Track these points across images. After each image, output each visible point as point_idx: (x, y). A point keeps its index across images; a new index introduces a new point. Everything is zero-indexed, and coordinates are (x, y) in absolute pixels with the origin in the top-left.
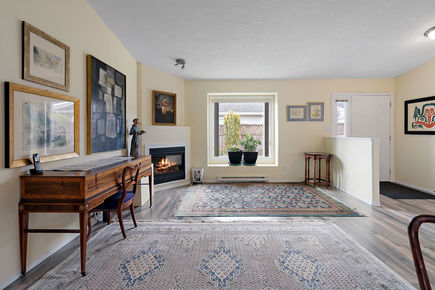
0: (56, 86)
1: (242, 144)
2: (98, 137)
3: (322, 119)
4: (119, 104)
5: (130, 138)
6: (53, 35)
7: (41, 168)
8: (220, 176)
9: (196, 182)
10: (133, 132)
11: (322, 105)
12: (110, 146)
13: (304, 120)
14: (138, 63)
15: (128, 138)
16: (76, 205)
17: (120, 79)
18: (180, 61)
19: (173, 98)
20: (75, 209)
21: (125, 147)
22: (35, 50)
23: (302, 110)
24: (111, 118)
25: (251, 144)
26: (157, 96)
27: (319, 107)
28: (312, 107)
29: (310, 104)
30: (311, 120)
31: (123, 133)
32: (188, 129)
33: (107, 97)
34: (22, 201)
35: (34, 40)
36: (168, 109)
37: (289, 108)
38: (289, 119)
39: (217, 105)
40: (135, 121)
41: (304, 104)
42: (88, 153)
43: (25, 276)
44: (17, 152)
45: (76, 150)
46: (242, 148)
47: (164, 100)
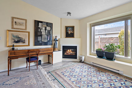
9: (81, 61)
12: (44, 44)
14: (61, 18)
18: (69, 13)
19: (73, 28)
21: (52, 45)
22: (15, 22)
24: (45, 36)
26: (67, 28)
32: (79, 39)
33: (43, 30)
35: (16, 20)
36: (71, 32)
46: (104, 49)
47: (69, 29)
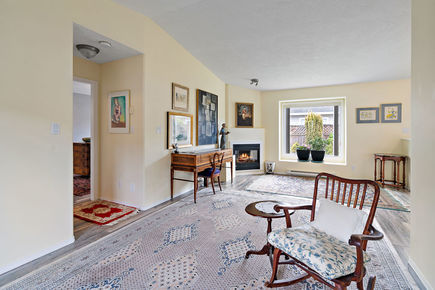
0: (183, 110)
1: (311, 143)
2: (202, 136)
3: (399, 121)
4: (213, 115)
5: (220, 137)
6: (182, 84)
7: (179, 150)
8: (289, 170)
9: (269, 172)
10: (222, 133)
11: (399, 105)
12: (208, 141)
13: (377, 121)
14: (226, 85)
15: (219, 136)
16: (192, 169)
17: (214, 98)
18: (254, 81)
19: (251, 107)
20: (192, 170)
21: (217, 142)
22: (177, 95)
23: (374, 112)
24: (209, 124)
25: (318, 143)
26: (239, 106)
27: (396, 109)
28: (386, 108)
29: (384, 106)
30: (384, 121)
31: (215, 134)
32: (263, 130)
33: (207, 112)
34: (172, 165)
35: (177, 89)
36: (247, 115)
37: (358, 110)
38: (359, 121)
39: (288, 110)
40: (223, 125)
41: (377, 106)
42: (197, 145)
43: (172, 200)
44: (171, 142)
45: (191, 143)
46: (310, 147)
47: (244, 109)
